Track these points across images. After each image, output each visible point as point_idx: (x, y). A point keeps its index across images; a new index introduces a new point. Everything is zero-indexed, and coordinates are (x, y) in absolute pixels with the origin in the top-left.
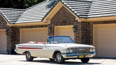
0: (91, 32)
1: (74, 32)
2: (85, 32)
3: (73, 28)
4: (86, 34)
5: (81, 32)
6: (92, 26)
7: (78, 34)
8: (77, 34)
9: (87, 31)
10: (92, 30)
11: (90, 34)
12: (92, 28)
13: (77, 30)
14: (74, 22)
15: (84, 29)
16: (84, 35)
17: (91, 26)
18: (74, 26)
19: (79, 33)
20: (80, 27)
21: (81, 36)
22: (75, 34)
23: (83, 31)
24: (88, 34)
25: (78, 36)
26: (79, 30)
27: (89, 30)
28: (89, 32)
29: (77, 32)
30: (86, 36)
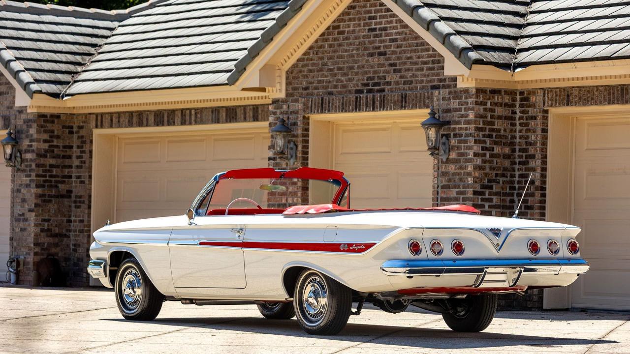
0: (538, 155)
1: (434, 150)
2: (497, 150)
3: (426, 125)
4: (507, 163)
5: (475, 155)
6: (545, 118)
7: (456, 161)
8: (448, 161)
9: (512, 144)
10: (544, 143)
11: (532, 164)
12: (545, 131)
13: (453, 142)
14: (436, 92)
15: (493, 130)
16: (491, 168)
17: (534, 118)
18: (433, 114)
19: (462, 155)
20: (468, 122)
21: (477, 174)
22: (436, 161)
23: (488, 145)
24: (517, 167)
25: (454, 174)
26: (465, 142)
27: (523, 141)
28: (524, 155)
29: (449, 151)
30: (503, 175)
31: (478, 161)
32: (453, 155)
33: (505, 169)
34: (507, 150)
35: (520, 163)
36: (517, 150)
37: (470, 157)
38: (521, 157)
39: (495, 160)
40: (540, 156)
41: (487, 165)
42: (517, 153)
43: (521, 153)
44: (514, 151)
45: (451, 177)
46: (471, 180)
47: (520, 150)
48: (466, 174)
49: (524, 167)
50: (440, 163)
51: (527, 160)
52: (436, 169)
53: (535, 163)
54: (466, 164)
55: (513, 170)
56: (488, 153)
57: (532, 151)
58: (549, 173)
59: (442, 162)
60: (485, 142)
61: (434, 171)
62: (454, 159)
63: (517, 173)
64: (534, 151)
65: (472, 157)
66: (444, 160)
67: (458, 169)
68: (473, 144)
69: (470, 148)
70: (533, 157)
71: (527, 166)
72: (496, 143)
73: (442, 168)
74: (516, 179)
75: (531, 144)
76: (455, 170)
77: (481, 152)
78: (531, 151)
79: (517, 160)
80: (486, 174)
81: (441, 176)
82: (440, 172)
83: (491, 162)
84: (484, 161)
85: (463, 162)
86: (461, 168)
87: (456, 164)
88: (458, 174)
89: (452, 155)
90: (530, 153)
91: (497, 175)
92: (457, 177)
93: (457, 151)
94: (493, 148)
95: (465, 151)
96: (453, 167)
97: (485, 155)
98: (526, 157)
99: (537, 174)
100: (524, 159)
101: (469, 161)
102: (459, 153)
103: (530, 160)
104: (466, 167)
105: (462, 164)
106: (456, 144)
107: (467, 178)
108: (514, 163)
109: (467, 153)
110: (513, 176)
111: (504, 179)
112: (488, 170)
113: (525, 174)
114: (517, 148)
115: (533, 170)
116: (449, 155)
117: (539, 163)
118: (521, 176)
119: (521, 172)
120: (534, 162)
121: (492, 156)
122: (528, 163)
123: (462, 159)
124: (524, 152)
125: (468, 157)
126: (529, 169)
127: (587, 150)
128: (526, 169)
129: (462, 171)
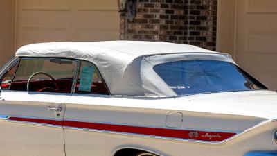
0: (210, 17)
1: (123, 12)
2: (176, 12)
4: (182, 23)
5: (162, 17)
8: (135, 21)
9: (186, 7)
10: (215, 8)
13: (140, 5)
16: (172, 28)
19: (149, 16)
21: (162, 33)
22: (123, 21)
23: (170, 9)
24: (189, 26)
25: (140, 32)
26: (152, 6)
27: (195, 5)
28: (195, 16)
29: (136, 13)
30: (180, 33)
31: (163, 22)
32: (140, 16)
33: (181, 28)
34: (182, 12)
35: (191, 23)
36: (189, 12)
37: (157, 18)
38: (191, 18)
39: (174, 21)
40: (212, 18)
41: (169, 25)
42: (189, 15)
43: (192, 15)
44: (186, 13)
45: (137, 34)
47: (191, 13)
48: (152, 32)
49: (195, 26)
50: (127, 22)
51: (198, 21)
52: (123, 27)
53: (207, 23)
54: (152, 24)
55: (186, 28)
56: (170, 15)
57: (203, 13)
58: (218, 32)
59: (129, 21)
60: (168, 7)
61: (121, 29)
62: (141, 19)
63: (189, 31)
64: (205, 13)
65: (159, 19)
66: (131, 20)
67: (145, 28)
68: (159, 8)
69: (157, 11)
70: (205, 18)
72: (175, 7)
74: (188, 36)
75: (202, 8)
76: (141, 28)
77: (165, 14)
79: (189, 21)
80: (168, 32)
81: (127, 33)
82: (126, 30)
83: (172, 22)
84: (167, 22)
85: (150, 23)
86: (148, 27)
87: (143, 24)
88: (144, 32)
90: (201, 15)
91: (175, 33)
92: (143, 34)
93: (143, 13)
94: (173, 11)
95: (152, 13)
96: (140, 26)
97: (167, 17)
98: (198, 18)
99: (209, 33)
100: (195, 20)
101: (157, 22)
102: (146, 15)
103: (201, 21)
104: (152, 27)
105: (148, 24)
106: (143, 7)
108: (186, 23)
109: (153, 15)
110: (186, 33)
111: (180, 36)
112: (169, 29)
113: (196, 32)
114: (189, 10)
115: (205, 28)
116: (136, 16)
117: (211, 23)
118: (192, 33)
119: (192, 30)
120: (205, 23)
121: (172, 17)
122: (199, 23)
123: (148, 19)
124: (195, 14)
125: (155, 18)
126: (200, 28)
127: (248, 13)
128: (197, 28)
129: (148, 30)
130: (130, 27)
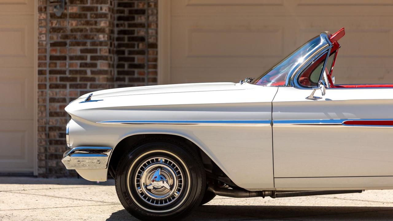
8: (64, 16)
25: (73, 30)
28: (126, 10)
31: (109, 17)
35: (120, 18)
37: (104, 11)
38: (120, 12)
42: (116, 8)
43: (121, 8)
45: (69, 33)
46: (104, 37)
47: (119, 5)
48: (94, 30)
49: (126, 23)
50: (49, 18)
51: (131, 15)
52: (43, 24)
53: (147, 18)
54: (96, 20)
59: (52, 16)
61: (41, 27)
62: (76, 14)
63: (116, 29)
64: (143, 6)
65: (107, 12)
66: (58, 14)
67: (84, 25)
69: (104, 2)
70: (142, 12)
71: (132, 22)
73: (52, 23)
74: (116, 35)
76: (77, 25)
78: (138, 5)
79: (116, 16)
81: (50, 32)
82: (48, 28)
85: (92, 17)
86: (88, 23)
87: (79, 19)
88: (81, 30)
89: (73, 9)
90: (136, 8)
92: (79, 33)
93: (79, 5)
95: (95, 5)
96: (74, 23)
98: (130, 12)
99: (150, 31)
100: (126, 14)
101: (104, 16)
102: (84, 7)
103: (136, 16)
104: (96, 23)
105: (89, 18)
107: (96, 35)
109: (97, 8)
113: (128, 31)
114: (116, 2)
116: (66, 9)
118: (121, 32)
119: (121, 28)
120: (143, 18)
122: (133, 18)
123: (89, 14)
124: (125, 7)
125: (99, 11)
126: (136, 25)
127: (188, 5)
128: (130, 26)
129: (88, 27)
130: (55, 24)
